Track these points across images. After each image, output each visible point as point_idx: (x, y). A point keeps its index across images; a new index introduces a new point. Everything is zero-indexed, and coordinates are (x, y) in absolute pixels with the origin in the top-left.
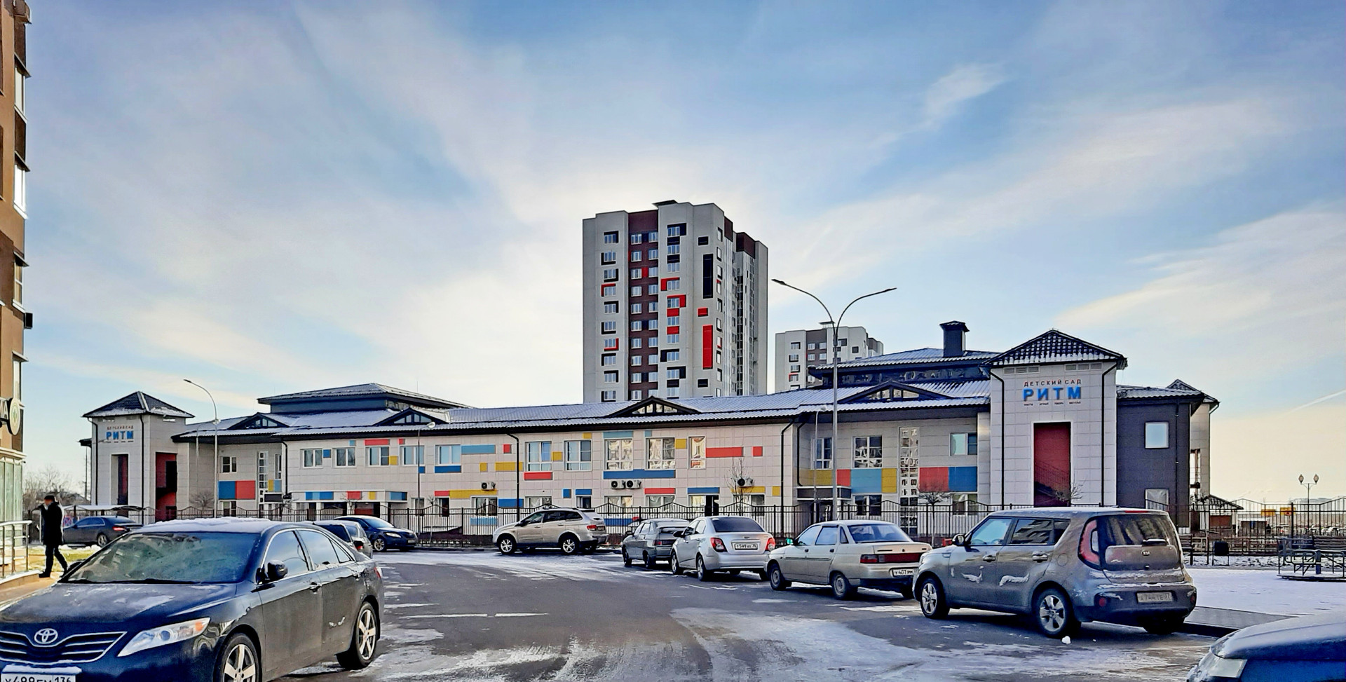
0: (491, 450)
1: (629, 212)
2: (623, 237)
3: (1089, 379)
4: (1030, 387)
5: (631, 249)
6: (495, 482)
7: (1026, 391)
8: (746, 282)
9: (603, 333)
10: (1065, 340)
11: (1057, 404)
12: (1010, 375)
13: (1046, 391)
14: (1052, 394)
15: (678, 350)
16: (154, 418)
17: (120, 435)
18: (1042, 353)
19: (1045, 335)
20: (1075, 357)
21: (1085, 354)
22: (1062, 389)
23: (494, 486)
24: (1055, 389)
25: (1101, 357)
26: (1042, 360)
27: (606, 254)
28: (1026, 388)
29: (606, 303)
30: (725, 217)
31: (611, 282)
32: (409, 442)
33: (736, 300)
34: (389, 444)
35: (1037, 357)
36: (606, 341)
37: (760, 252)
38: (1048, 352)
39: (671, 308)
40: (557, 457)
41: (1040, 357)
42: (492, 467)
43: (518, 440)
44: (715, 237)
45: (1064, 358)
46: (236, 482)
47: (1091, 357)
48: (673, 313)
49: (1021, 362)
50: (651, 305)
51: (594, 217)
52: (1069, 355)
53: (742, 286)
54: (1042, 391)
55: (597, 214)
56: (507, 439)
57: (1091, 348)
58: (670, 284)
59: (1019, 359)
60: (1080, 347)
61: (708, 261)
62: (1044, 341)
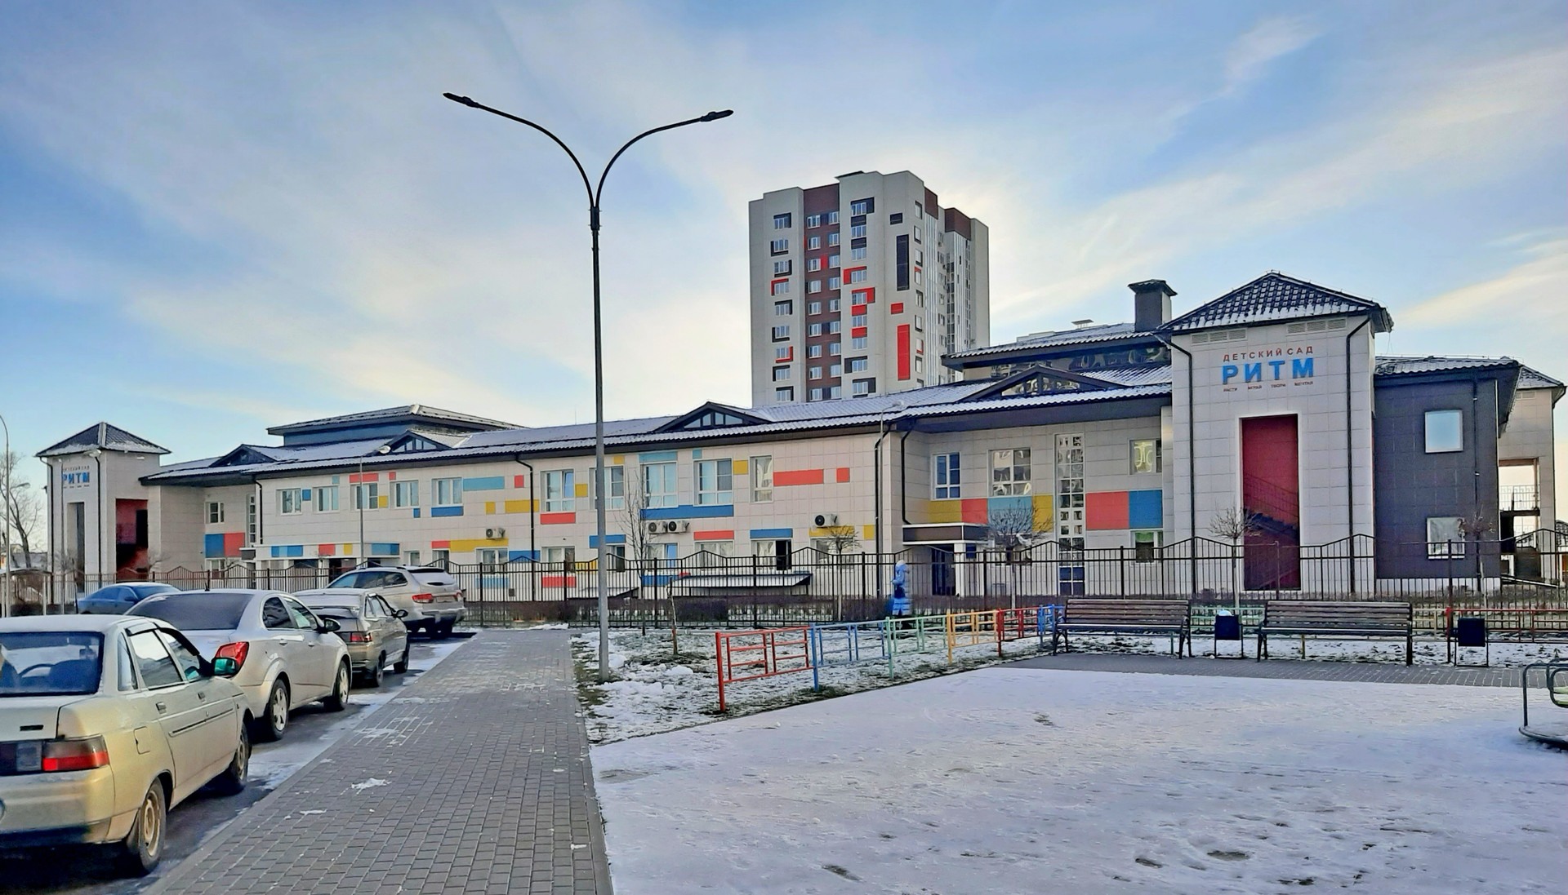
0: (498, 483)
1: (804, 189)
2: (797, 220)
3: (1326, 344)
4: (1232, 363)
5: (808, 234)
6: (504, 528)
7: (1226, 368)
8: (959, 270)
9: (774, 340)
10: (1288, 287)
11: (1275, 386)
12: (1202, 346)
13: (1258, 367)
14: (1268, 372)
15: (866, 357)
16: (113, 456)
17: (76, 477)
18: (1251, 308)
19: (1258, 282)
20: (1301, 312)
21: (1318, 306)
22: (1283, 363)
23: (503, 534)
24: (1271, 364)
25: (1344, 308)
26: (1250, 319)
27: (777, 243)
28: (1226, 364)
29: (777, 303)
30: (925, 188)
31: (782, 277)
32: (402, 475)
33: (944, 293)
34: (377, 480)
35: (1242, 315)
36: (778, 350)
37: (977, 233)
38: (1260, 306)
39: (857, 305)
40: (580, 491)
41: (1246, 315)
42: (500, 507)
43: (531, 469)
44: (912, 213)
45: (1284, 314)
46: (224, 534)
47: (1327, 309)
48: (859, 310)
49: (1217, 323)
50: (833, 303)
51: (762, 198)
52: (1292, 309)
53: (953, 275)
54: (1252, 367)
55: (764, 194)
56: (516, 469)
57: (1328, 295)
58: (855, 275)
59: (1214, 319)
60: (1312, 295)
61: (903, 243)
62: (1255, 291)
